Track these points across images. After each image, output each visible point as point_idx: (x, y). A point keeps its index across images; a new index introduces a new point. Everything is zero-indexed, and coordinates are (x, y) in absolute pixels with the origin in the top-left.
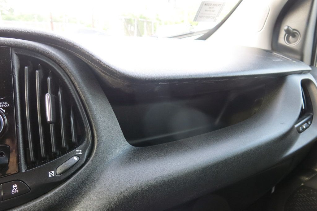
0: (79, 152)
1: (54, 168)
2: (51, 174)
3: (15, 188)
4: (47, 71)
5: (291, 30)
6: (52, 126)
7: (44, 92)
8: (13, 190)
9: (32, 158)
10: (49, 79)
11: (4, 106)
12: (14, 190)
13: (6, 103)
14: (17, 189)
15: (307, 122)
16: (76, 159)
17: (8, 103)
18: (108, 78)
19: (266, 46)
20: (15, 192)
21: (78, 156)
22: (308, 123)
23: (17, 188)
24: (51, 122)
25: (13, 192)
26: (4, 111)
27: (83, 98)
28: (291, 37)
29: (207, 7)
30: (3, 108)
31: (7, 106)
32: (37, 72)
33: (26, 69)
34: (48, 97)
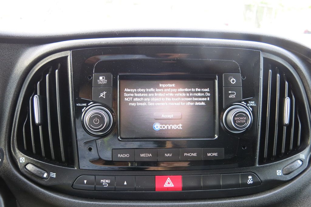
0: (302, 156)
1: (281, 167)
2: (279, 173)
3: (250, 179)
4: (285, 74)
6: (285, 128)
8: (248, 180)
9: (265, 155)
10: (287, 83)
11: (252, 105)
12: (250, 181)
13: (253, 102)
14: (252, 181)
16: (300, 162)
17: (255, 103)
20: (250, 182)
21: (301, 160)
23: (252, 179)
24: (285, 125)
25: (249, 183)
26: (251, 109)
30: (251, 107)
31: (254, 105)
32: (278, 76)
33: (270, 72)
34: (287, 101)
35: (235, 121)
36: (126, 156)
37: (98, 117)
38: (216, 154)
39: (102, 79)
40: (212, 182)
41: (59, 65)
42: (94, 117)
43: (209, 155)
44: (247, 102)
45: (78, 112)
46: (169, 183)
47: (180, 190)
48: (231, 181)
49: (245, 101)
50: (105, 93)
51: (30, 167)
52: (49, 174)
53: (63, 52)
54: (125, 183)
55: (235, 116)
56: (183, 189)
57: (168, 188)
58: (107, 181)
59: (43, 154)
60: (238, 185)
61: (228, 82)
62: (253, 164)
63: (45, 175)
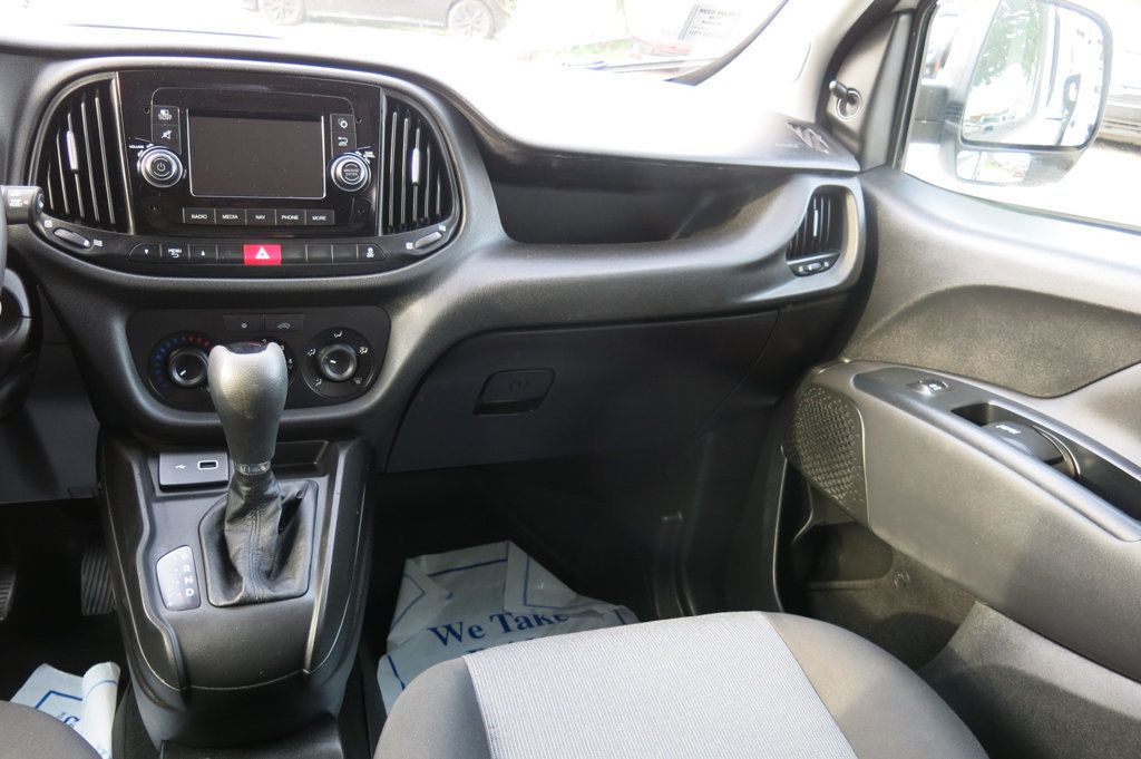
0: (442, 227)
1: (412, 240)
2: (409, 246)
3: (371, 252)
4: (417, 120)
5: (844, 90)
6: (416, 188)
7: (411, 147)
8: (368, 253)
9: (391, 222)
10: (418, 131)
11: (369, 156)
12: (370, 254)
13: (371, 153)
15: (821, 262)
16: (438, 235)
17: (375, 154)
18: (489, 139)
19: (806, 114)
20: (370, 256)
21: (441, 232)
22: (822, 264)
23: (373, 252)
24: (416, 185)
25: (368, 256)
26: (368, 161)
27: (455, 160)
28: (848, 104)
29: (706, 17)
30: (368, 158)
31: (372, 157)
32: (406, 121)
33: (395, 115)
34: (416, 153)
35: (344, 174)
36: (202, 217)
37: (163, 162)
38: (323, 218)
39: (164, 114)
40: (319, 254)
41: (97, 91)
42: (159, 162)
43: (315, 218)
44: (363, 152)
45: (133, 158)
46: (262, 254)
47: (279, 264)
48: (345, 254)
49: (361, 151)
50: (169, 132)
51: (61, 233)
52: (91, 242)
53: (104, 74)
54: (203, 254)
55: (344, 167)
56: (283, 261)
57: (261, 260)
58: (178, 251)
59: (82, 214)
60: (353, 259)
61: (337, 127)
62: (373, 232)
63: (87, 243)
